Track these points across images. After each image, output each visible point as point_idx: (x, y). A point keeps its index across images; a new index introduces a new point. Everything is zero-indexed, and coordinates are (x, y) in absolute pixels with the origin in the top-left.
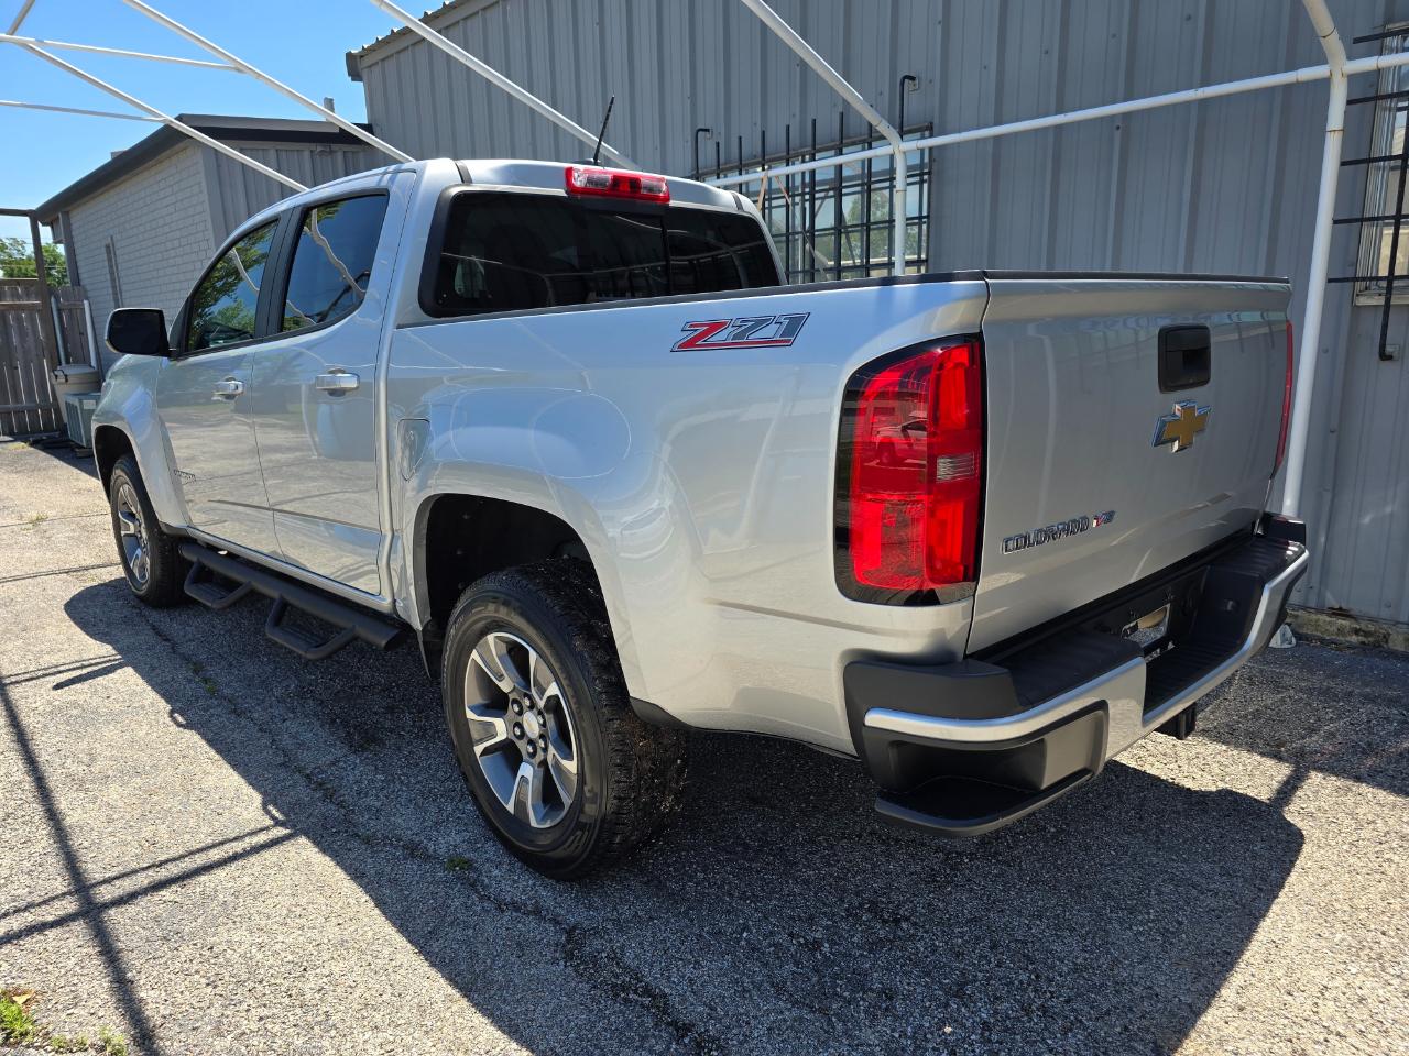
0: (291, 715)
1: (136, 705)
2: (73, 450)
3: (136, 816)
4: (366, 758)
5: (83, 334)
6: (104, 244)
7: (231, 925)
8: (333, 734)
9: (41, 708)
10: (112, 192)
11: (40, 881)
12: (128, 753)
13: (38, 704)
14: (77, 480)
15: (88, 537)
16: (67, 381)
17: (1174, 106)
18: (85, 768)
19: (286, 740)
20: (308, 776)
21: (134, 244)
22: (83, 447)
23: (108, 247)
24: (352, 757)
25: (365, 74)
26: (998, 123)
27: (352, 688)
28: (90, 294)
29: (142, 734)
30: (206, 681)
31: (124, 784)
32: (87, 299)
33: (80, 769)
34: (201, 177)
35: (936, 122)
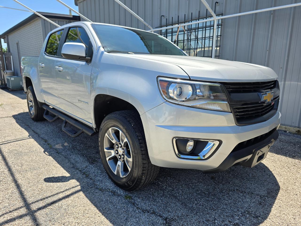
0: (72, 154)
1: (31, 150)
2: (8, 89)
3: (36, 182)
4: (94, 166)
5: (11, 63)
6: (16, 42)
7: (68, 216)
8: (84, 159)
9: (7, 151)
10: (19, 31)
11: (12, 201)
12: (31, 163)
13: (6, 150)
14: (10, 96)
15: (14, 109)
16: (7, 74)
17: (287, 8)
18: (20, 168)
19: (73, 161)
20: (80, 171)
21: (24, 42)
22: (10, 89)
23: (17, 43)
24: (90, 165)
25: (79, 4)
26: (240, 12)
27: (86, 147)
28: (12, 54)
29: (34, 158)
30: (48, 144)
31: (32, 173)
32: (12, 55)
33: (19, 168)
34: (41, 26)
35: (223, 13)
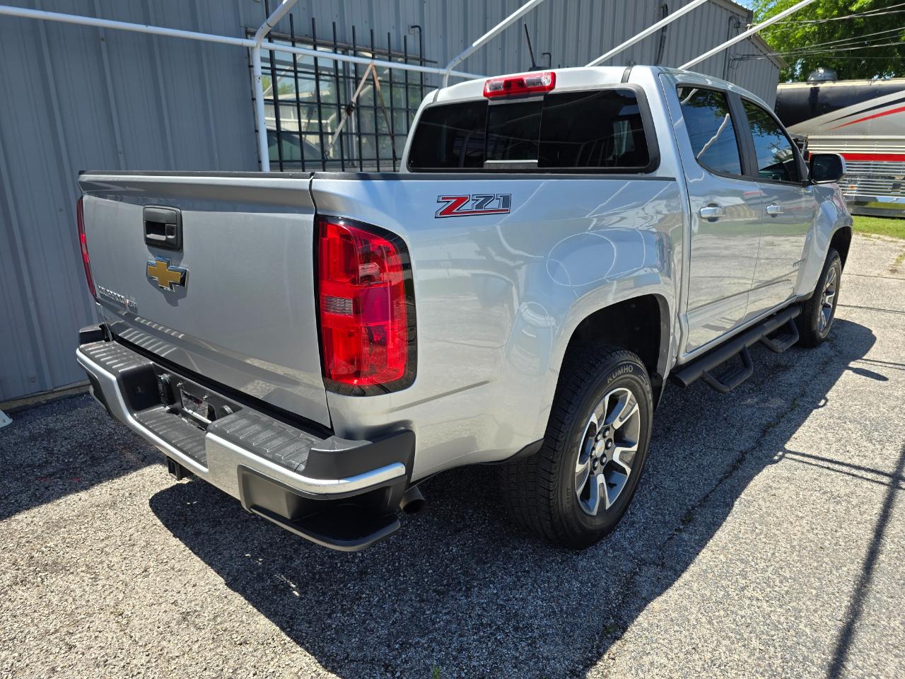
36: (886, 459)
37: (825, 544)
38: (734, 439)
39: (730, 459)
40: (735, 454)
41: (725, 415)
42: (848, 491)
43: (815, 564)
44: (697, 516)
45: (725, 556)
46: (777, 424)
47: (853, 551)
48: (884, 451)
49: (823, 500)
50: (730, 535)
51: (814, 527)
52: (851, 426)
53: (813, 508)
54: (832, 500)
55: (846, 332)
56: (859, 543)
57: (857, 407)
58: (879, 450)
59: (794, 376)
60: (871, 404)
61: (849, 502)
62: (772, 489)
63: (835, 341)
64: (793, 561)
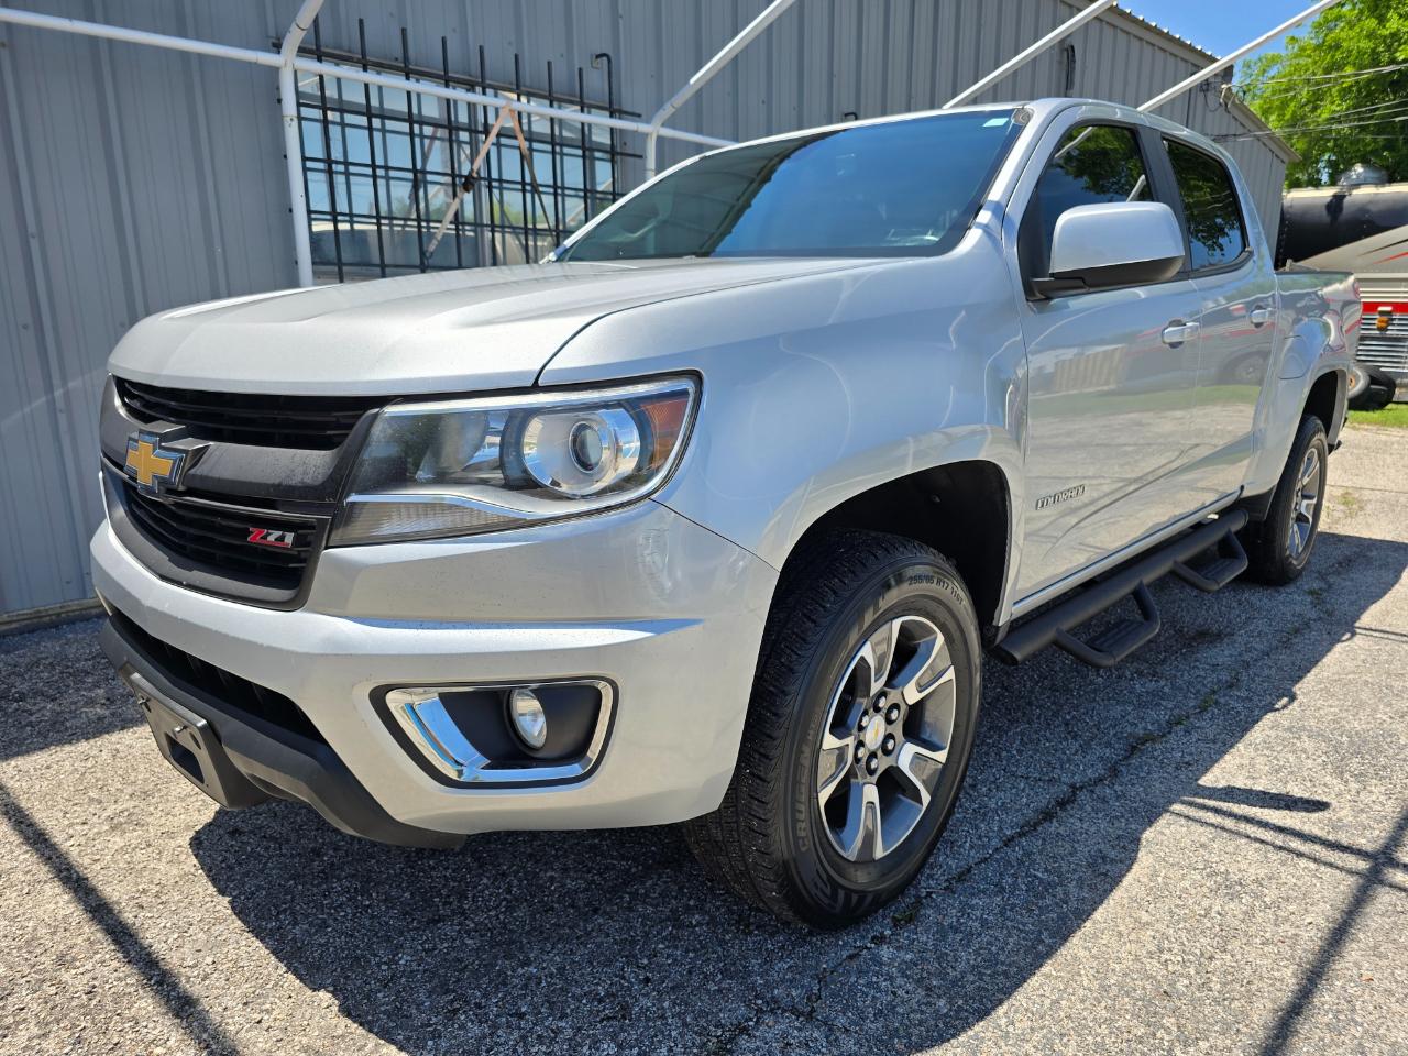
36: (1362, 810)
37: (1179, 985)
38: (1069, 760)
39: (1044, 799)
40: (1062, 790)
41: (1068, 717)
42: (1262, 873)
43: (1141, 1031)
44: (930, 912)
45: (951, 1002)
46: (1164, 736)
47: (1236, 1004)
48: (1362, 796)
49: (1205, 889)
50: (980, 954)
51: (1166, 944)
52: (1307, 744)
53: (1177, 906)
54: (1223, 891)
55: (1352, 580)
56: (1254, 987)
57: (1332, 710)
58: (1353, 792)
59: (1226, 653)
60: (1362, 705)
61: (1257, 897)
62: (1104, 862)
63: (1325, 594)
64: (1095, 1019)
